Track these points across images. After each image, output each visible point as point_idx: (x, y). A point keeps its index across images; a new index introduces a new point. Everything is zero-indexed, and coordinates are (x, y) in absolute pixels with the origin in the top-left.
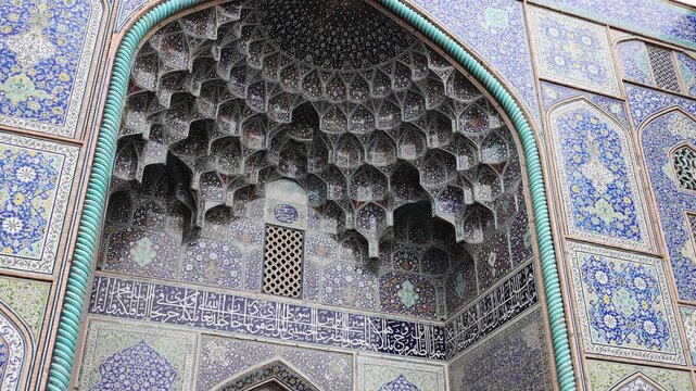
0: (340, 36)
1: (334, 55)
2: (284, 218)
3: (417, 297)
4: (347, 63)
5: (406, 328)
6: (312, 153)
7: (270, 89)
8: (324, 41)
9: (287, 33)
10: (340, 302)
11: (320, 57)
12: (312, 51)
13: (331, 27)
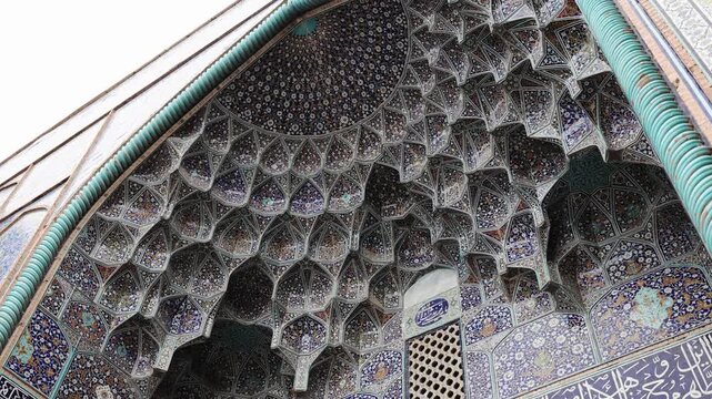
0: (350, 70)
1: (364, 94)
2: (429, 320)
3: (669, 302)
4: (383, 90)
5: (665, 363)
6: (428, 218)
7: (320, 182)
8: (341, 88)
9: (296, 113)
10: (531, 384)
11: (354, 110)
12: (340, 110)
13: (334, 70)
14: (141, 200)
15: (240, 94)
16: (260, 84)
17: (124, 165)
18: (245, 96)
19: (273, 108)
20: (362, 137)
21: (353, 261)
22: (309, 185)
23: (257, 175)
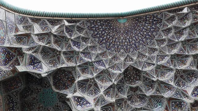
0: (131, 37)
1: (133, 45)
4: (141, 46)
8: (126, 41)
9: (107, 42)
11: (127, 49)
12: (122, 47)
13: (126, 36)
14: (43, 28)
15: (93, 25)
16: (100, 27)
17: (46, 15)
18: (94, 27)
19: (100, 36)
20: (126, 58)
21: (112, 89)
22: (102, 62)
23: (86, 48)
